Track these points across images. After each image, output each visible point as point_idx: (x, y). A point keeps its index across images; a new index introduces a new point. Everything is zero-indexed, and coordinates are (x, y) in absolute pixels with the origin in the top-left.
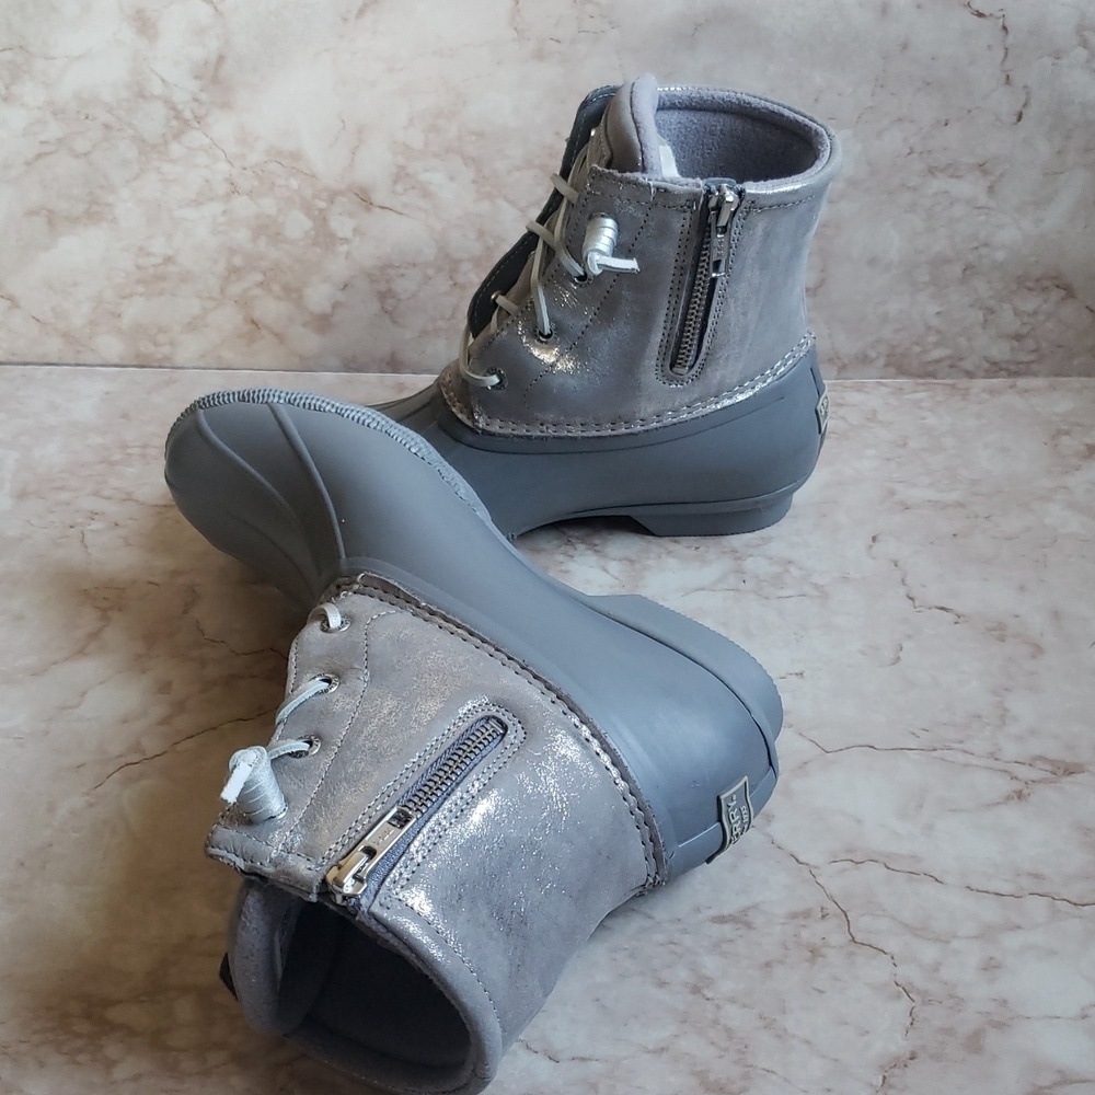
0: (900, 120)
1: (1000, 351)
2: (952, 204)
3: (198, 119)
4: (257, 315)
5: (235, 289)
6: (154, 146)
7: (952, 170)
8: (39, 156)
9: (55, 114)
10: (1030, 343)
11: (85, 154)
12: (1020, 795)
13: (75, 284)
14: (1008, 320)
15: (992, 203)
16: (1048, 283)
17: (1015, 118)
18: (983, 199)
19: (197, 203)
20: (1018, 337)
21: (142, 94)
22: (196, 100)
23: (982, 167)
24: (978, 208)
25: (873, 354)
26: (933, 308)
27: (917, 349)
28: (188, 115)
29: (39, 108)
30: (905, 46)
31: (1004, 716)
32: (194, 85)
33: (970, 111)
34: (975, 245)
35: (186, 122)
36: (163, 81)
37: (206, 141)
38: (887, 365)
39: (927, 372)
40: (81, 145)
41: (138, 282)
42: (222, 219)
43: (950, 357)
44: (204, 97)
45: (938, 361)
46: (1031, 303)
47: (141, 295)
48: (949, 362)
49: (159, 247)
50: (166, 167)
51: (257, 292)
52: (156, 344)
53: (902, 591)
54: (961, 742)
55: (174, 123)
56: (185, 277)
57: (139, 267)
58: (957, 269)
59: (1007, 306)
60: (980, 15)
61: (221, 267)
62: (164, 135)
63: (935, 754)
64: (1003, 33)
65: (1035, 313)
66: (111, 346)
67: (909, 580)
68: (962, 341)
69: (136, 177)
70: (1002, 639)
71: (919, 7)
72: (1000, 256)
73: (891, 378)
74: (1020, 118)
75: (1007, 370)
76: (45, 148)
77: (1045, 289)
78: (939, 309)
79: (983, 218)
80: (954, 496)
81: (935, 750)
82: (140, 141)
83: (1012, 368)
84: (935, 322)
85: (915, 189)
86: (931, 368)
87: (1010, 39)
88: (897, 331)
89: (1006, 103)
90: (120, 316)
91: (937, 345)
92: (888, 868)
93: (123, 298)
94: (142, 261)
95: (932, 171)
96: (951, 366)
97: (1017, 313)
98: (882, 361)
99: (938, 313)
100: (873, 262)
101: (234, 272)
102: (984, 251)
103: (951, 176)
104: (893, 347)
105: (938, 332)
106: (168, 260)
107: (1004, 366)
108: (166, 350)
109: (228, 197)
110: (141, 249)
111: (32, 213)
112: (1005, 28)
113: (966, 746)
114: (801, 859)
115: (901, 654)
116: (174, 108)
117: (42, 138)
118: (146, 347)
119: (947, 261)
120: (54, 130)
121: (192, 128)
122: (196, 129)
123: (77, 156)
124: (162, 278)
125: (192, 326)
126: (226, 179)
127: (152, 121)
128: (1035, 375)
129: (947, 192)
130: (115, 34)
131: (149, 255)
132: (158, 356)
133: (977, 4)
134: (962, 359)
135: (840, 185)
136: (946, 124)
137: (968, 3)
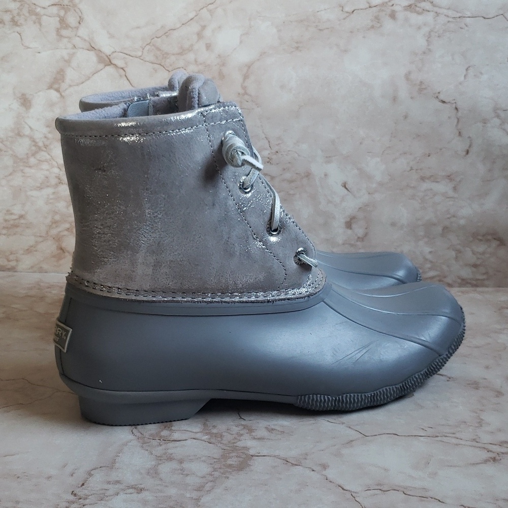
0: (405, 153)
1: (466, 273)
2: (435, 195)
3: (46, 146)
4: (64, 245)
5: (54, 232)
6: (21, 159)
7: (433, 178)
10: (482, 270)
12: (494, 460)
14: (469, 256)
15: (456, 195)
16: (489, 237)
17: (464, 153)
18: (451, 193)
19: (40, 188)
20: (475, 266)
21: (19, 135)
22: (45, 137)
23: (449, 177)
24: (449, 198)
26: (427, 249)
28: (41, 144)
30: (406, 117)
31: (481, 423)
32: (45, 130)
33: (441, 149)
34: (448, 216)
35: (40, 148)
36: (31, 128)
37: (48, 157)
41: (4, 228)
42: (52, 197)
43: (438, 276)
44: (50, 136)
45: (433, 278)
46: (481, 248)
47: (4, 235)
48: (438, 278)
49: (17, 210)
50: (27, 170)
51: (66, 233)
52: (9, 261)
54: (454, 434)
55: (34, 148)
56: (29, 226)
57: (6, 221)
58: (440, 229)
59: (467, 249)
60: (444, 102)
61: (48, 221)
62: (27, 154)
63: (437, 439)
64: (456, 111)
65: (483, 253)
68: (444, 267)
69: (10, 174)
70: (477, 388)
71: (412, 98)
72: (462, 222)
74: (468, 152)
75: (470, 283)
77: (488, 240)
78: (430, 250)
79: (451, 203)
81: (438, 437)
82: (15, 157)
83: (474, 282)
84: (429, 257)
85: (414, 188)
86: (429, 281)
87: (460, 114)
89: (459, 145)
91: (430, 269)
92: (405, 494)
94: (7, 217)
95: (423, 179)
96: (440, 281)
97: (474, 253)
100: (393, 224)
101: (55, 223)
102: (453, 219)
103: (433, 181)
105: (431, 262)
106: (21, 217)
107: (469, 281)
108: (13, 264)
109: (56, 185)
110: (8, 211)
112: (456, 109)
113: (458, 435)
114: (345, 488)
115: (414, 393)
116: (34, 141)
118: (3, 262)
119: (434, 225)
121: (42, 151)
122: (45, 151)
124: (16, 226)
125: (29, 251)
126: (56, 177)
127: (22, 147)
128: (487, 286)
129: (431, 190)
130: (10, 105)
131: (12, 214)
132: (9, 267)
133: (442, 97)
134: (445, 277)
135: (374, 185)
136: (429, 156)
137: (437, 97)
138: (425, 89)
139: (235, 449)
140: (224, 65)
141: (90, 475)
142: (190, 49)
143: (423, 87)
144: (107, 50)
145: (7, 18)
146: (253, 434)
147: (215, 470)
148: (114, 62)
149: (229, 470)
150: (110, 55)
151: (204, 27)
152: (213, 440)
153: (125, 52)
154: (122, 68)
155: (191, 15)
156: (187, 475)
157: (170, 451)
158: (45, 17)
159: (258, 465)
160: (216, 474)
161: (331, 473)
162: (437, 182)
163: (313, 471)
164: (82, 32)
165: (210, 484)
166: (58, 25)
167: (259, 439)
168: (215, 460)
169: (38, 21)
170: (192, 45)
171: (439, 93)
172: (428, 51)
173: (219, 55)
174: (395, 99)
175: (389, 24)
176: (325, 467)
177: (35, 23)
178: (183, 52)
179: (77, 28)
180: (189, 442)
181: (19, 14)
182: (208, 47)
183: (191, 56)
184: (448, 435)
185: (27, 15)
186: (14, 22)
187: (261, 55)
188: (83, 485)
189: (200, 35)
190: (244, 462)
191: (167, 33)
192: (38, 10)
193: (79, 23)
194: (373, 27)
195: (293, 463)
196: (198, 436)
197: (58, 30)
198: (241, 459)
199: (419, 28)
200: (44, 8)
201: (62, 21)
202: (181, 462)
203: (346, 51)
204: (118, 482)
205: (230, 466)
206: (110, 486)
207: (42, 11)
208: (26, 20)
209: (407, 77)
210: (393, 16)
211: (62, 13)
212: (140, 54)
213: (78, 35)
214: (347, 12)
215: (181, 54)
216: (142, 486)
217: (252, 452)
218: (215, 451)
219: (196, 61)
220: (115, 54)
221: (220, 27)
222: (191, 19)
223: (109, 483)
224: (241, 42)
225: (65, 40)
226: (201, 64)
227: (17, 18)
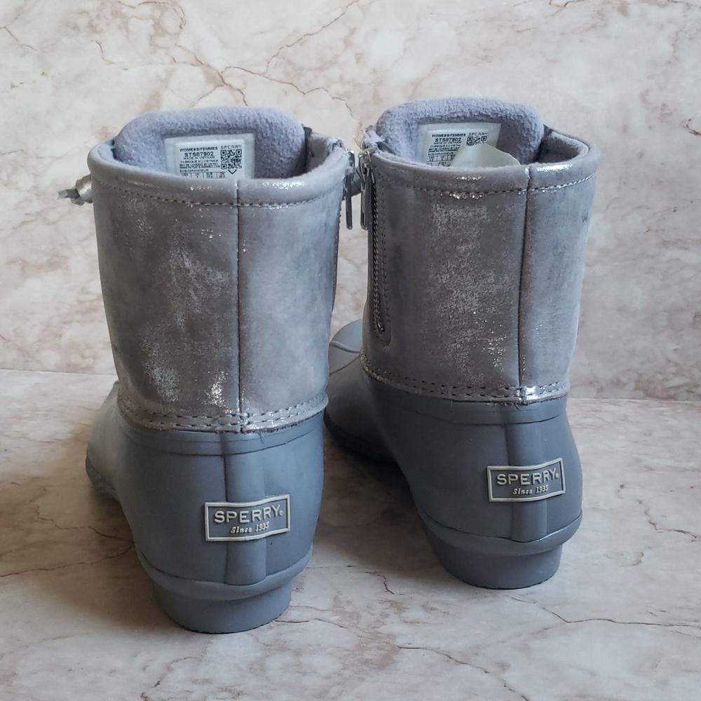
0: (640, 207)
2: (682, 268)
7: (681, 244)
8: (23, 223)
9: (37, 195)
11: (54, 223)
13: (33, 313)
25: (624, 379)
26: (671, 346)
27: (660, 377)
29: (27, 191)
30: (641, 155)
33: (692, 202)
38: (637, 389)
39: (669, 396)
40: (52, 216)
41: (78, 312)
43: (686, 384)
45: (678, 387)
47: (78, 322)
48: (687, 388)
52: (83, 357)
53: (645, 518)
54: (696, 621)
57: (80, 302)
58: (689, 316)
60: (697, 133)
63: (671, 628)
66: (51, 357)
67: (650, 512)
68: (696, 372)
71: (650, 128)
73: (640, 399)
76: (28, 218)
78: (675, 347)
80: (691, 465)
84: (674, 357)
85: (652, 257)
86: (672, 393)
88: (643, 363)
90: (61, 336)
91: (675, 374)
93: (65, 323)
94: (83, 298)
95: (665, 244)
96: (689, 392)
98: (631, 386)
99: (675, 350)
100: (622, 310)
103: (681, 248)
104: (640, 375)
105: (676, 364)
108: (89, 361)
110: (82, 289)
111: (11, 262)
115: (642, 559)
117: (27, 211)
118: (75, 359)
119: (681, 310)
120: (36, 206)
123: (49, 224)
124: (94, 309)
129: (678, 260)
130: (85, 143)
131: (88, 293)
132: (84, 366)
133: (694, 126)
134: (697, 386)
135: (595, 253)
136: (675, 211)
137: (687, 126)
138: (671, 114)
139: (375, 636)
140: (380, 83)
141: (169, 669)
142: (334, 62)
143: (667, 111)
144: (218, 64)
145: (82, 21)
146: (404, 615)
147: (345, 667)
148: (228, 81)
149: (366, 668)
150: (222, 72)
151: (353, 31)
152: (346, 623)
153: (243, 67)
154: (239, 90)
155: (336, 14)
156: (305, 674)
157: (283, 637)
158: (134, 19)
159: (407, 661)
160: (347, 673)
161: (512, 677)
162: (686, 249)
163: (486, 672)
164: (185, 40)
165: (336, 689)
166: (151, 31)
167: (411, 622)
168: (347, 653)
169: (125, 26)
170: (336, 56)
171: (690, 120)
172: (673, 61)
173: (374, 70)
174: (625, 129)
175: (617, 23)
176: (503, 667)
177: (120, 28)
178: (323, 66)
179: (178, 34)
180: (311, 625)
181: (98, 17)
182: (359, 58)
183: (335, 72)
184: (688, 623)
185: (110, 17)
186: (92, 28)
187: (433, 69)
188: (158, 683)
189: (347, 43)
190: (388, 657)
191: (302, 40)
192: (125, 10)
193: (181, 27)
194: (594, 26)
195: (459, 660)
196: (325, 615)
197: (151, 38)
198: (384, 652)
199: (661, 27)
200: (132, 7)
201: (157, 25)
202: (298, 653)
203: (554, 62)
204: (207, 681)
205: (366, 662)
206: (196, 687)
207: (130, 12)
208: (108, 24)
209: (643, 98)
210: (623, 10)
211: (157, 14)
212: (263, 69)
213: (180, 44)
214: (557, 6)
215: (321, 69)
216: (240, 689)
217: (400, 642)
218: (347, 639)
219: (341, 78)
220: (229, 71)
221: (375, 30)
222: (336, 20)
223: (194, 682)
224: (405, 51)
225: (161, 52)
226: (349, 83)
227: (95, 22)
